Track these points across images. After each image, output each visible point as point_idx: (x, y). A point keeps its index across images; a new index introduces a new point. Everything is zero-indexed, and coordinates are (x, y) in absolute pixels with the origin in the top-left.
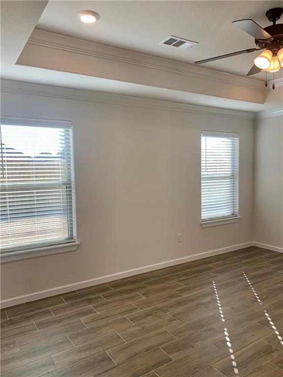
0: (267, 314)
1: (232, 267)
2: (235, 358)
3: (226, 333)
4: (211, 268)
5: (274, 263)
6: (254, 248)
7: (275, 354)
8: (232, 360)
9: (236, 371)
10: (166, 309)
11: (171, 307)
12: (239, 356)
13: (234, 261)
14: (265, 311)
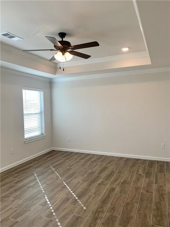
0: (64, 183)
1: (43, 163)
2: (53, 208)
3: (46, 198)
4: (32, 166)
5: (64, 157)
6: (53, 151)
7: (71, 200)
8: (52, 209)
9: (54, 214)
10: (9, 195)
11: (12, 193)
12: (54, 207)
13: (43, 160)
14: (63, 181)
